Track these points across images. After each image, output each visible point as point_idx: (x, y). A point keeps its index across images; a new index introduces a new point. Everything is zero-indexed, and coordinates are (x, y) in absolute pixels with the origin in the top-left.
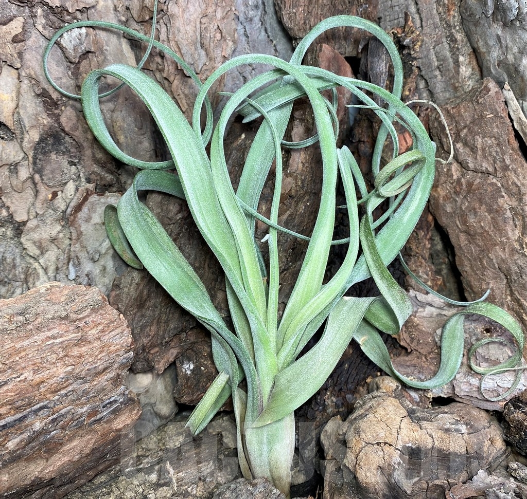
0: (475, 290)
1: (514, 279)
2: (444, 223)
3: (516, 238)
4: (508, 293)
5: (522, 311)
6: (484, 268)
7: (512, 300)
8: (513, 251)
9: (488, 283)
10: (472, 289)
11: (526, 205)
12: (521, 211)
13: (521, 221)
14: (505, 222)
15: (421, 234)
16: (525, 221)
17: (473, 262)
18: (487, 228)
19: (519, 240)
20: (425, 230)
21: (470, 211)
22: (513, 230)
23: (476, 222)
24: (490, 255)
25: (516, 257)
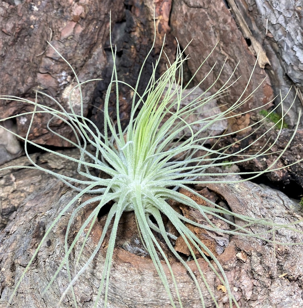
1: (217, 69)
3: (217, 44)
4: (215, 78)
8: (216, 52)
9: (204, 75)
10: (197, 80)
11: (221, 23)
12: (218, 27)
13: (219, 34)
14: (210, 35)
15: (169, 51)
16: (220, 33)
17: (196, 63)
18: (201, 40)
19: (218, 46)
20: (173, 49)
21: (192, 31)
22: (215, 40)
23: (195, 38)
24: (204, 56)
25: (217, 55)
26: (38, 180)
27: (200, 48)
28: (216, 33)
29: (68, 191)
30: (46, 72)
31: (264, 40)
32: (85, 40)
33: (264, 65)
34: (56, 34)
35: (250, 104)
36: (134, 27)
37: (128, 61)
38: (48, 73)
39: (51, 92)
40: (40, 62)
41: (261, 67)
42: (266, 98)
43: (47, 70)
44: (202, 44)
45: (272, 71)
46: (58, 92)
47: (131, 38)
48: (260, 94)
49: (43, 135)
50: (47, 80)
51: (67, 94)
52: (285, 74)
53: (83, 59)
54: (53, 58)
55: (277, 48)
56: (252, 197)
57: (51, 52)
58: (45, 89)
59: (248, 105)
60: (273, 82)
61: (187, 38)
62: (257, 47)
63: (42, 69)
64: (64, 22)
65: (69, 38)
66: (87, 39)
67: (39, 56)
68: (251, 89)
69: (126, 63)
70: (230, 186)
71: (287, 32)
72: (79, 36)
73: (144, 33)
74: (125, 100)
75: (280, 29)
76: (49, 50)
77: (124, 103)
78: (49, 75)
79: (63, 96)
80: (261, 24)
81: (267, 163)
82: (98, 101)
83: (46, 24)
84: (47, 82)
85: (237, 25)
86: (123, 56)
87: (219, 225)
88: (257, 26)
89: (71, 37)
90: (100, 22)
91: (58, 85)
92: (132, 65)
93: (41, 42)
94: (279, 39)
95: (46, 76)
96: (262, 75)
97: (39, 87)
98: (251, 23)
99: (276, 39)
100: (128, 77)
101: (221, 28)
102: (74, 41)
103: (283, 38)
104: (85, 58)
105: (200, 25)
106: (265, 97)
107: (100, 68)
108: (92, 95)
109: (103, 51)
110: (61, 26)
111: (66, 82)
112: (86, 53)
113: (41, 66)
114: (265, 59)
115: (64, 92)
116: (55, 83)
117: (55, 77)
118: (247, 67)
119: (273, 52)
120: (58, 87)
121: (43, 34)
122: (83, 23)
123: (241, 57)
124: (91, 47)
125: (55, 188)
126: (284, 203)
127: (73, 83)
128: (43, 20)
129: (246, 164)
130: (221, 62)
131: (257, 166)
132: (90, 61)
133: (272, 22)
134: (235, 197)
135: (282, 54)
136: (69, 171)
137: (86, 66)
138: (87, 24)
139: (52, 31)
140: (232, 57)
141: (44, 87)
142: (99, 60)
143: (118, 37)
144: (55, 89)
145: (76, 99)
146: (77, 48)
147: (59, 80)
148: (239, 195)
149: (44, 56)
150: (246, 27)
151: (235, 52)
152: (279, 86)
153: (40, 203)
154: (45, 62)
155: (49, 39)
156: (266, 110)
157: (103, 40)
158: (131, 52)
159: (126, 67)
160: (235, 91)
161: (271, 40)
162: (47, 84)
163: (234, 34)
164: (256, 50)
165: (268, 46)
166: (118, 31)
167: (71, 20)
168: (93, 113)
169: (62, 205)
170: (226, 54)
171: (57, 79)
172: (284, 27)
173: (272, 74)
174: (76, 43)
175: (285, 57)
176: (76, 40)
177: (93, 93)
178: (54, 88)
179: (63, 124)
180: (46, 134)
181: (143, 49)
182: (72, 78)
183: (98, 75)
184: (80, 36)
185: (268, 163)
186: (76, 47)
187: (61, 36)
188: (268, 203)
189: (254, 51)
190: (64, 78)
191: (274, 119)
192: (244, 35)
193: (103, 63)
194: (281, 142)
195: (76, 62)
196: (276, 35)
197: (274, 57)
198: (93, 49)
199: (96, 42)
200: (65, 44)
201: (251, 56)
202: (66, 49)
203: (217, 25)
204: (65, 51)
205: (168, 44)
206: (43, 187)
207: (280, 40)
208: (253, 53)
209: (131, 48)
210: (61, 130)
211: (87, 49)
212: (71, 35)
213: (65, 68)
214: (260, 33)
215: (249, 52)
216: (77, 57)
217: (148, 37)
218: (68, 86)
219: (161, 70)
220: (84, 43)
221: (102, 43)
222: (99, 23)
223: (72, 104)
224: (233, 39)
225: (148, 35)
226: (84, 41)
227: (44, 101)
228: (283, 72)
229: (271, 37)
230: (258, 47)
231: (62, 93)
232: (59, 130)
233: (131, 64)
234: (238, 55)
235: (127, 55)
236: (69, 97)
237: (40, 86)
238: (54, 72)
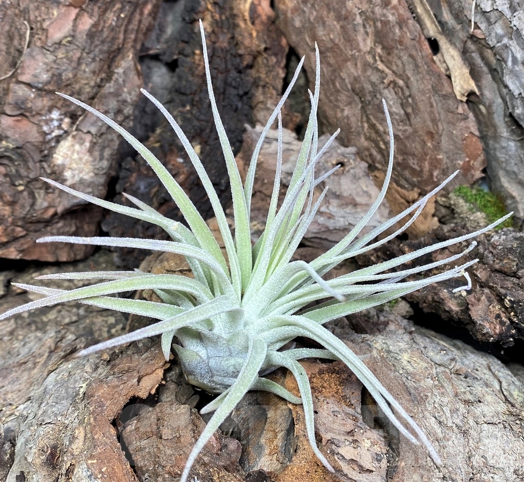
0: (331, 121)
1: (368, 100)
2: (294, 42)
3: (368, 49)
4: (365, 119)
5: (379, 139)
6: (338, 91)
7: (369, 127)
8: (366, 65)
9: (343, 110)
10: (328, 121)
11: (377, 5)
12: (371, 15)
13: (372, 27)
14: (355, 31)
15: (272, 60)
16: (375, 27)
17: (326, 86)
18: (337, 41)
19: (372, 52)
20: (279, 57)
21: (318, 22)
22: (364, 40)
23: (325, 35)
24: (342, 74)
25: (369, 73)
26: (9, 329)
27: (334, 57)
28: (368, 26)
29: (61, 363)
30: (18, 112)
31: (466, 41)
32: (97, 43)
33: (466, 94)
34: (38, 34)
35: (435, 174)
36: (199, 12)
37: (187, 81)
38: (22, 115)
39: (29, 154)
40: (6, 91)
41: (459, 97)
42: (469, 161)
43: (21, 108)
44: (339, 48)
45: (481, 107)
46: (45, 151)
47: (195, 33)
48: (457, 153)
49: (16, 239)
50: (20, 128)
51: (63, 156)
52: (508, 114)
53: (96, 82)
54: (32, 84)
55: (493, 61)
56: (436, 383)
57: (27, 71)
58: (18, 148)
59: (431, 175)
60: (485, 129)
61: (308, 35)
62: (451, 57)
63: (11, 106)
64: (52, 9)
65: (64, 42)
66: (103, 42)
67: (4, 79)
68: (438, 143)
69: (185, 86)
70: (392, 354)
71: (515, 28)
72: (85, 37)
73: (220, 25)
74: (183, 163)
75: (501, 22)
76: (23, 67)
77: (181, 170)
78: (25, 118)
79: (54, 160)
80: (461, 9)
81: (468, 304)
82: (127, 167)
83: (17, 11)
84: (21, 134)
85: (411, 9)
86: (177, 70)
87: (366, 445)
88: (451, 12)
89: (69, 39)
90: (130, 4)
91: (44, 138)
92: (196, 91)
93: (7, 49)
94: (498, 42)
95: (18, 121)
96: (461, 114)
97: (4, 143)
98: (440, 7)
99: (490, 43)
100: (189, 116)
101: (378, 17)
102: (75, 47)
103: (505, 40)
104: (98, 80)
105: (334, 10)
106: (467, 159)
107: (129, 100)
108: (114, 157)
109: (135, 65)
110: (47, 17)
111: (61, 132)
112: (101, 70)
113: (7, 101)
114: (468, 81)
115: (57, 151)
116: (37, 135)
117: (37, 122)
118: (430, 98)
119: (485, 69)
120: (44, 142)
121: (11, 33)
122: (92, 10)
123: (418, 77)
124: (111, 57)
125: (38, 352)
126: (501, 387)
127: (75, 133)
128: (11, 3)
129: (425, 302)
130: (376, 86)
131: (447, 309)
132: (109, 87)
133: (482, 6)
134: (401, 382)
135: (503, 73)
136: (70, 309)
137: (101, 97)
138: (102, 10)
139: (28, 27)
140: (400, 77)
141: (14, 143)
142: (127, 85)
143: (169, 31)
144: (37, 147)
145: (82, 166)
146: (81, 61)
147: (45, 128)
148: (409, 378)
149: (14, 80)
150: (430, 15)
151: (407, 67)
152: (496, 137)
153: (9, 383)
154: (15, 92)
155: (23, 43)
156: (468, 185)
157: (135, 41)
158: (194, 63)
159: (184, 94)
160: (406, 146)
161: (480, 43)
162: (20, 137)
163: (405, 29)
164: (451, 63)
165: (473, 55)
166: (170, 18)
167: (68, 3)
168: (117, 191)
169: (48, 397)
170: (387, 70)
171: (41, 127)
172: (508, 17)
173: (482, 113)
174: (81, 51)
175: (508, 80)
176: (80, 45)
177: (115, 152)
178: (36, 144)
179: (57, 217)
180: (22, 237)
181: (219, 57)
182: (73, 123)
183: (127, 114)
184: (87, 35)
185: (470, 302)
186: (79, 59)
187: (47, 37)
188: (468, 389)
189: (445, 65)
190: (56, 123)
191: (485, 206)
192: (425, 32)
193: (135, 91)
194: (497, 259)
195: (80, 90)
196: (490, 34)
197: (487, 79)
198: (115, 61)
199: (121, 46)
200: (56, 54)
201: (439, 76)
202: (58, 64)
203: (369, 10)
204: (58, 69)
205: (268, 46)
206: (16, 350)
207: (499, 44)
208: (443, 70)
209: (194, 54)
210: (51, 229)
211: (102, 62)
212: (68, 34)
213: (57, 103)
214: (459, 27)
215: (434, 66)
216: (83, 79)
217: (228, 31)
218: (65, 138)
219: (255, 101)
220: (97, 50)
221: (134, 47)
222: (127, 8)
223: (74, 176)
224: (402, 39)
225: (228, 28)
226: (96, 46)
227: (17, 171)
228: (505, 110)
229: (482, 37)
230: (453, 57)
231: (52, 154)
232: (49, 228)
233: (194, 88)
234: (412, 72)
235: (186, 70)
236: (67, 162)
237: (7, 142)
238: (34, 113)
